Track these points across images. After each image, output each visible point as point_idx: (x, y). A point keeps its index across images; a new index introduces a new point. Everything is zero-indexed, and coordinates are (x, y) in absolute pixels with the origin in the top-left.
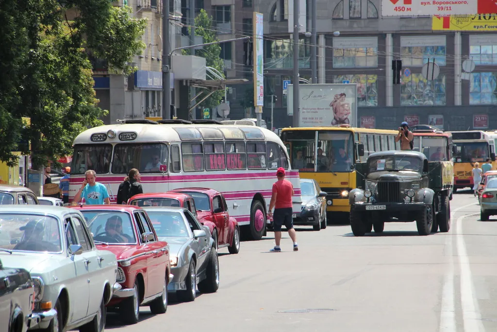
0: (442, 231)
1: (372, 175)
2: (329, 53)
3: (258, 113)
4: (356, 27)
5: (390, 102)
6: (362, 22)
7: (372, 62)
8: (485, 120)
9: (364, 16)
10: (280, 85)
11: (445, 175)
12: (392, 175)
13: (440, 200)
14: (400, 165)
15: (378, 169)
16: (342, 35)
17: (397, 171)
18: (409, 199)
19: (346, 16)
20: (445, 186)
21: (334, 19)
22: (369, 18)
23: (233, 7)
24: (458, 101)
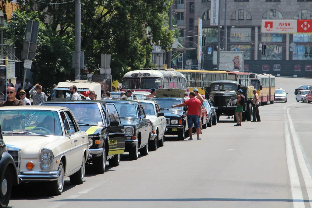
0: (247, 121)
1: (212, 92)
2: (229, 35)
3: (199, 63)
4: (242, 23)
5: (256, 58)
6: (244, 21)
7: (249, 40)
8: (299, 67)
9: (245, 18)
10: (206, 49)
11: (249, 93)
12: (222, 92)
13: (246, 105)
14: (226, 87)
15: (215, 89)
16: (235, 27)
17: (225, 90)
18: (230, 104)
19: (237, 18)
20: (249, 98)
21: (231, 20)
22: (247, 20)
23: (185, 13)
24: (287, 58)
